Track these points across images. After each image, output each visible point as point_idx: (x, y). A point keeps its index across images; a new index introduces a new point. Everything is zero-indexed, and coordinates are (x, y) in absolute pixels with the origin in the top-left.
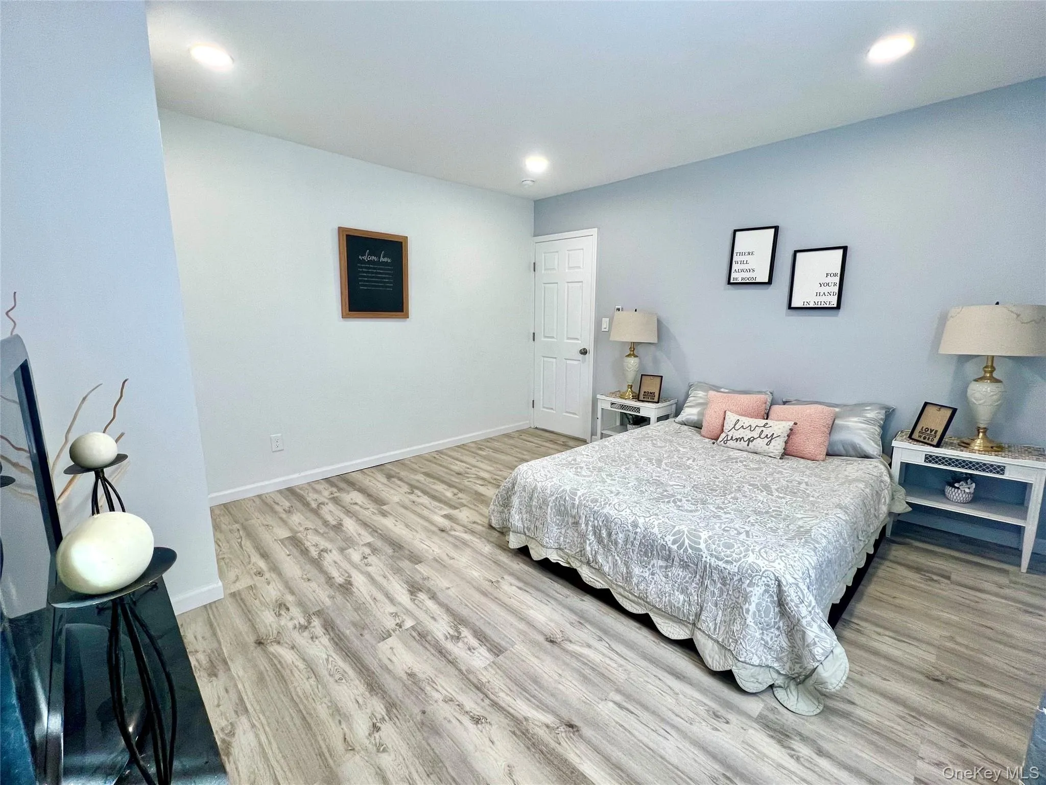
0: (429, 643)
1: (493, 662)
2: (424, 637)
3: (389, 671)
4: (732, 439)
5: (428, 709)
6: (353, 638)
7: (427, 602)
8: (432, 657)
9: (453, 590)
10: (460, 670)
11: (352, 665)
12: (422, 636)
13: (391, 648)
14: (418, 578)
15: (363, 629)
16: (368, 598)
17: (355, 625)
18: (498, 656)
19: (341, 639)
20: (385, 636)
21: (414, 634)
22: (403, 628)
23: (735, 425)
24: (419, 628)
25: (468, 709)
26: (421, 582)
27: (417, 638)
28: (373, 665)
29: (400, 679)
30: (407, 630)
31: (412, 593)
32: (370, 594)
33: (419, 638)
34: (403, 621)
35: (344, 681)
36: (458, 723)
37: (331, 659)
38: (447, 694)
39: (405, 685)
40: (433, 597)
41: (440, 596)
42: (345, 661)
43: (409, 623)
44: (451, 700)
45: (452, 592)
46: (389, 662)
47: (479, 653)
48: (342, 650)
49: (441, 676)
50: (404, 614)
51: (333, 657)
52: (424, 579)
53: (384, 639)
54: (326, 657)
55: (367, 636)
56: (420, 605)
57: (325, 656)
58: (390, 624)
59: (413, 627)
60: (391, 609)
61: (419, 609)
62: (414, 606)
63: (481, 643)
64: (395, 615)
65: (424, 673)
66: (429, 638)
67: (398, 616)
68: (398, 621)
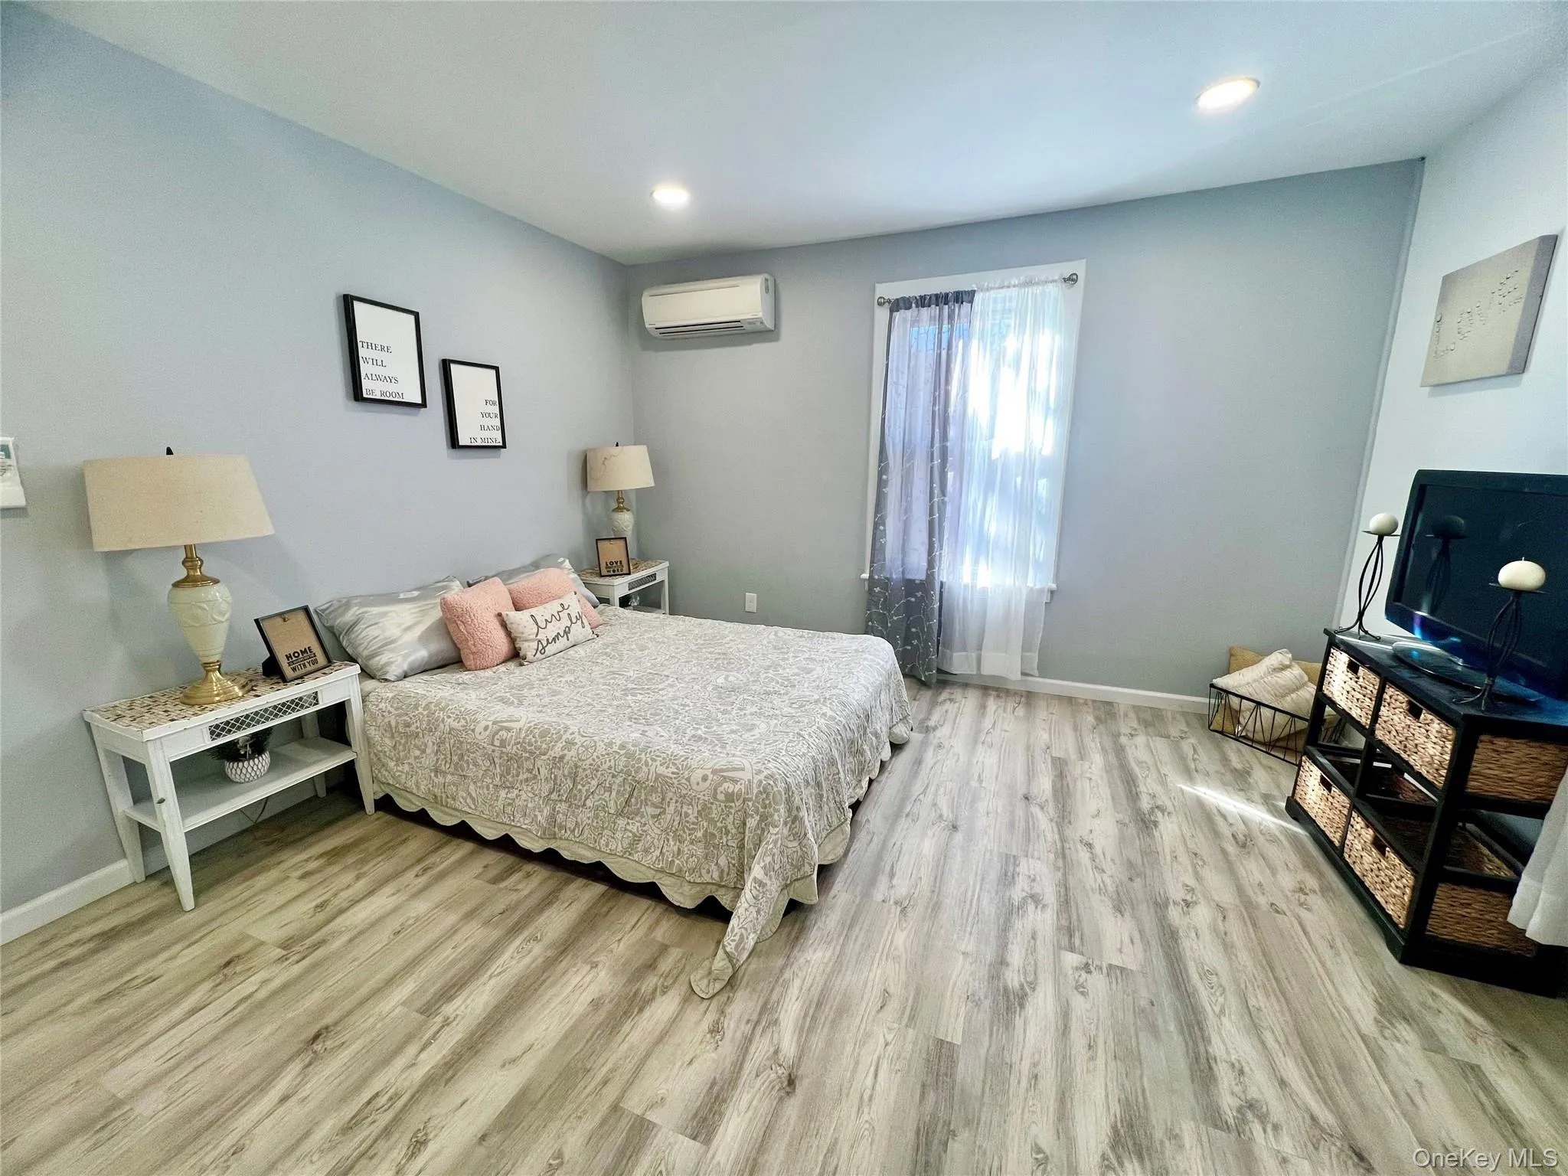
0: (1070, 917)
1: (1027, 856)
2: (1069, 928)
3: (1141, 932)
4: (548, 643)
5: (1125, 879)
6: (1169, 1012)
7: (1016, 964)
8: (1081, 905)
9: (963, 947)
10: (1065, 874)
11: (1188, 976)
12: (1070, 933)
13: (1121, 952)
14: (983, 1016)
15: (1143, 1011)
16: (1100, 1061)
17: (1154, 1030)
18: (1014, 856)
19: (1188, 1025)
20: (1118, 972)
21: (1077, 941)
22: (1084, 960)
23: (537, 624)
24: (1065, 941)
25: (1088, 854)
26: (987, 1004)
27: (1077, 934)
28: (1157, 952)
29: (1134, 917)
30: (1082, 954)
31: (1022, 998)
32: (1091, 1065)
33: (1077, 933)
34: (1076, 967)
35: (1206, 968)
36: (1107, 854)
37: (1217, 1009)
38: (1096, 874)
39: (1133, 909)
40: (1002, 962)
41: (989, 954)
42: (1196, 990)
43: (1071, 959)
44: (1096, 867)
45: (968, 945)
46: (1135, 941)
47: (1029, 870)
48: (1193, 1009)
49: (1088, 886)
50: (1066, 975)
51: (1213, 1010)
52: (978, 1004)
53: (1122, 970)
54: (1223, 1018)
55: (1144, 995)
56: (1030, 969)
57: (1225, 1020)
58: (1097, 982)
59: (1072, 949)
60: (1078, 1002)
61: (1040, 965)
62: (1041, 977)
63: (1016, 875)
64: (1081, 989)
65: (1102, 901)
66: (1064, 923)
67: (1077, 982)
68: (1084, 975)
